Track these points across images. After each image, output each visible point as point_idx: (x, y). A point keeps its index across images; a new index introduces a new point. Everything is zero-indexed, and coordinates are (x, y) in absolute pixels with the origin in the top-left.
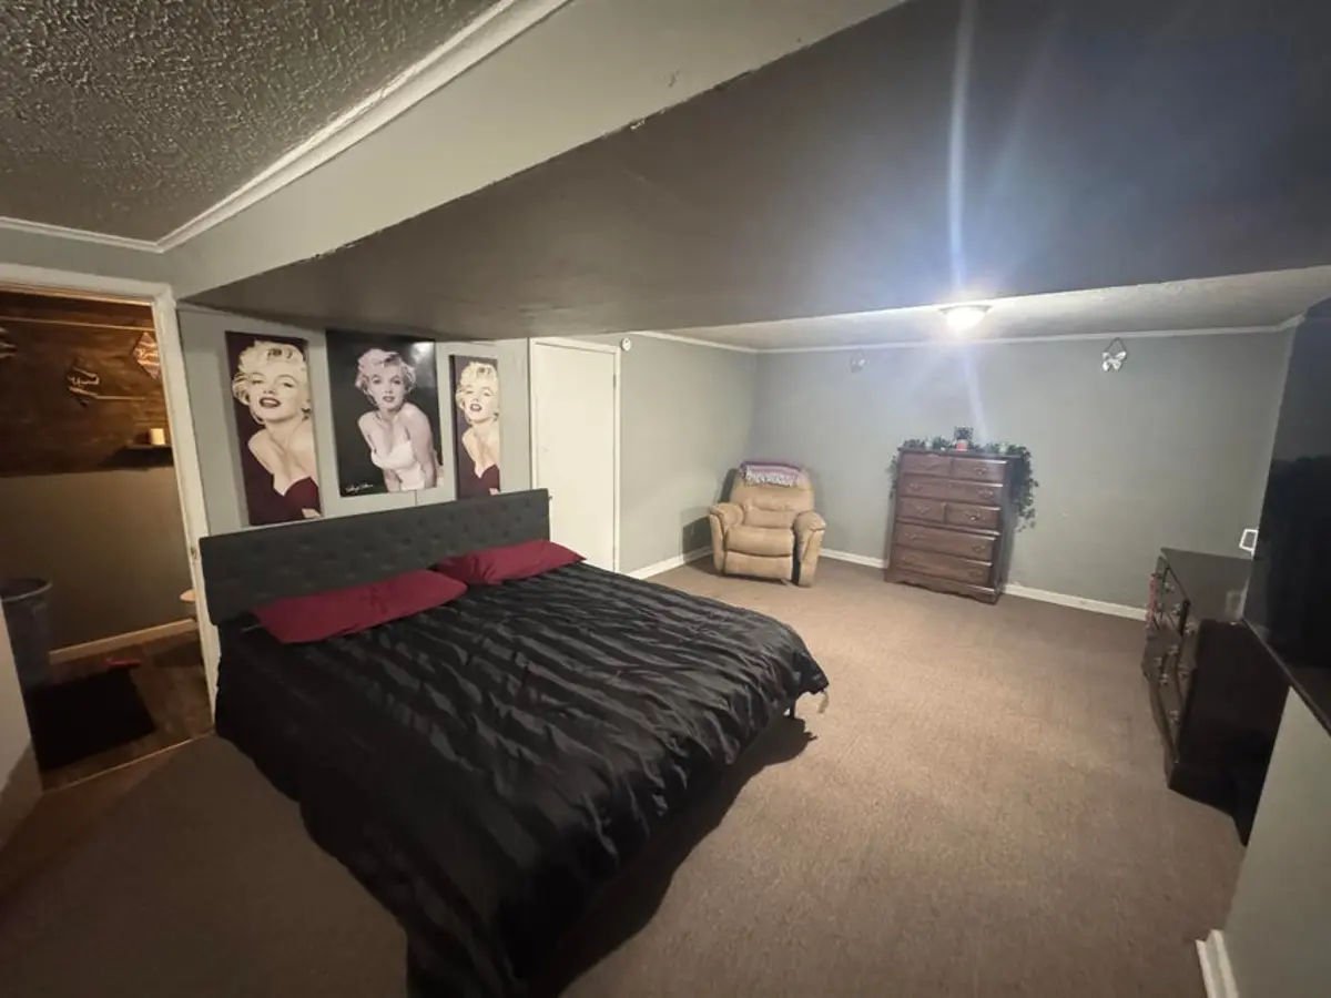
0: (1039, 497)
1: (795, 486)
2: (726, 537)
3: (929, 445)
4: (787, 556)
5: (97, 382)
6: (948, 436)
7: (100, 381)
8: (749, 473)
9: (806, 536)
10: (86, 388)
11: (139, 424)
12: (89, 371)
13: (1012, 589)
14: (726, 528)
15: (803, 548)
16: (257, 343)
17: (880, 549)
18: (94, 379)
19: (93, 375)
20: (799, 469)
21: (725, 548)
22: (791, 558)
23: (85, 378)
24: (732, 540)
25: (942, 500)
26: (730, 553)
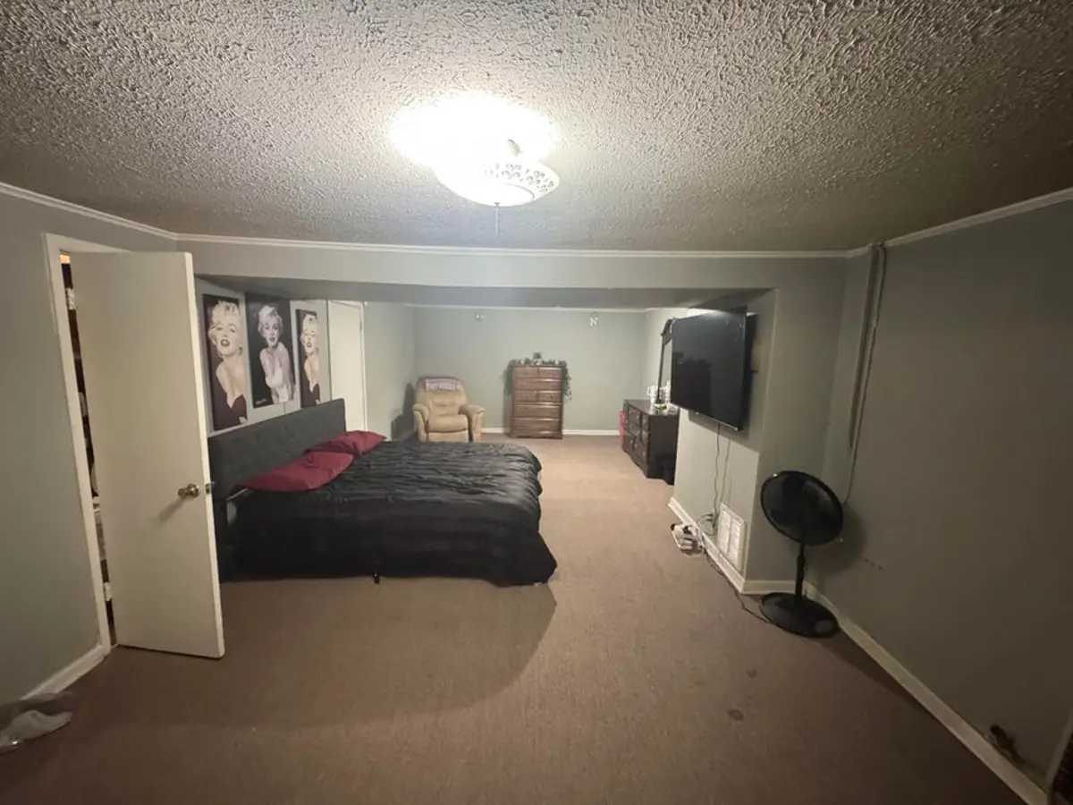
0: (573, 385)
1: (456, 390)
2: (427, 424)
3: (523, 362)
4: (464, 429)
6: (531, 357)
8: (427, 385)
9: (474, 417)
13: (565, 432)
14: (426, 418)
15: (473, 424)
16: (219, 302)
17: (500, 422)
20: (457, 380)
21: (427, 430)
22: (467, 432)
24: (432, 425)
25: (534, 390)
26: (430, 434)
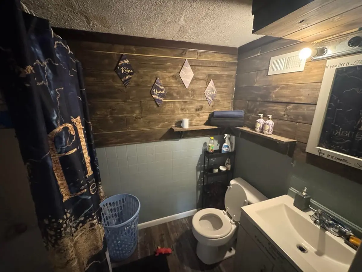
5: (164, 92)
7: (165, 92)
10: (160, 95)
11: (178, 116)
12: (161, 86)
18: (162, 90)
19: (162, 88)
23: (159, 89)
